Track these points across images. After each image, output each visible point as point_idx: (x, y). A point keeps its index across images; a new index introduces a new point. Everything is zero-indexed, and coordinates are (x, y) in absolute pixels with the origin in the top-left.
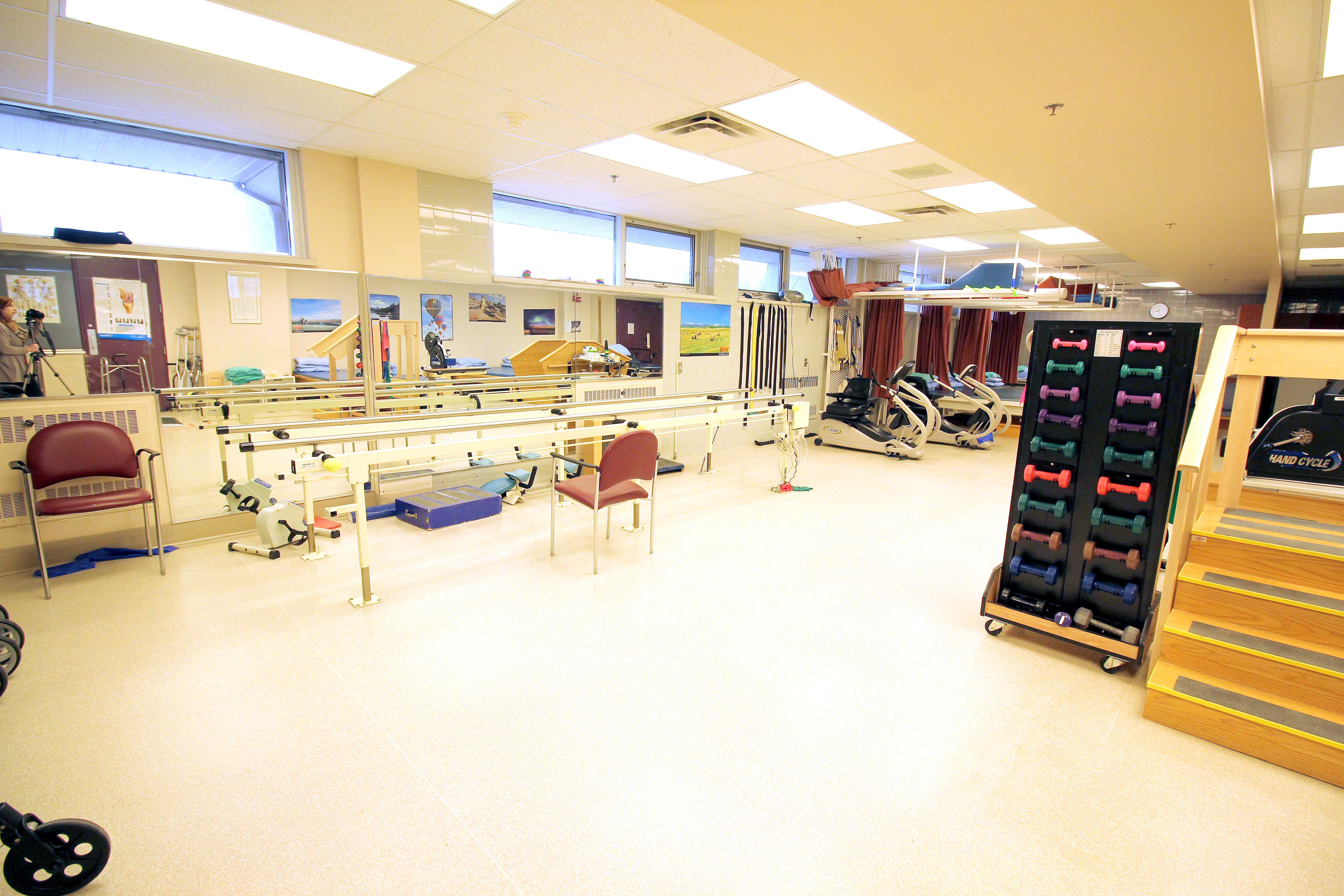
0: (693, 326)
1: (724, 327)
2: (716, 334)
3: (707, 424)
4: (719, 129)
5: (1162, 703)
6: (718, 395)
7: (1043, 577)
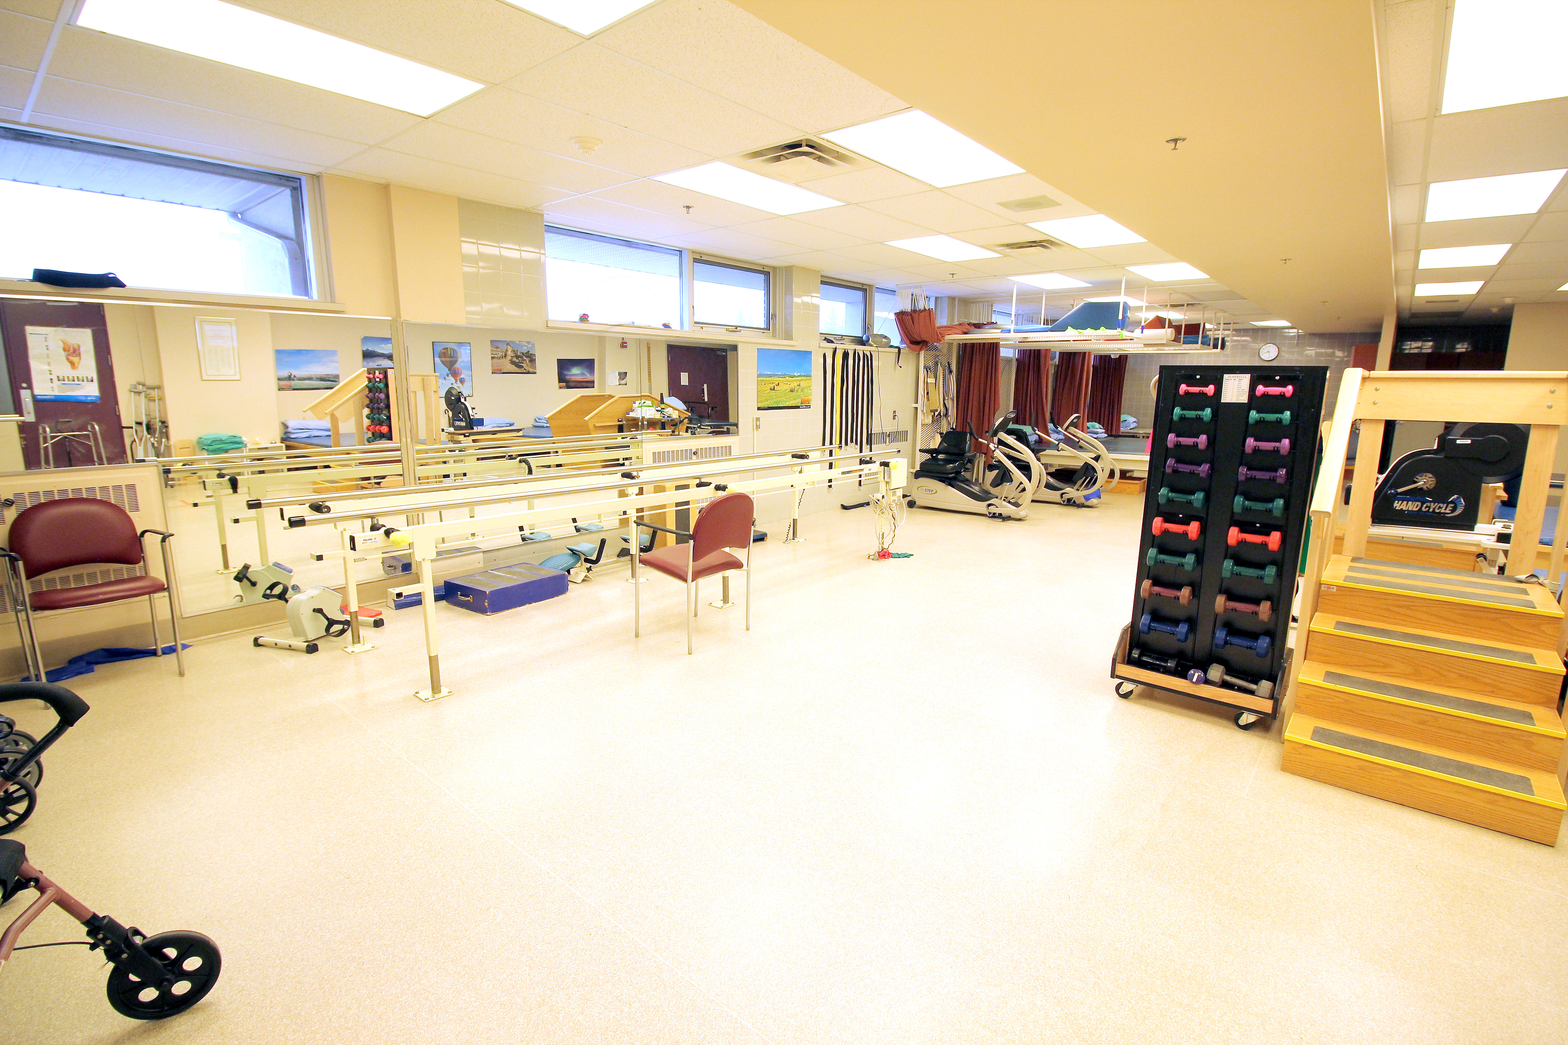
0: (770, 376)
1: (805, 376)
2: (796, 384)
3: (792, 486)
4: (814, 156)
5: (1300, 754)
6: (804, 454)
7: (1174, 634)
